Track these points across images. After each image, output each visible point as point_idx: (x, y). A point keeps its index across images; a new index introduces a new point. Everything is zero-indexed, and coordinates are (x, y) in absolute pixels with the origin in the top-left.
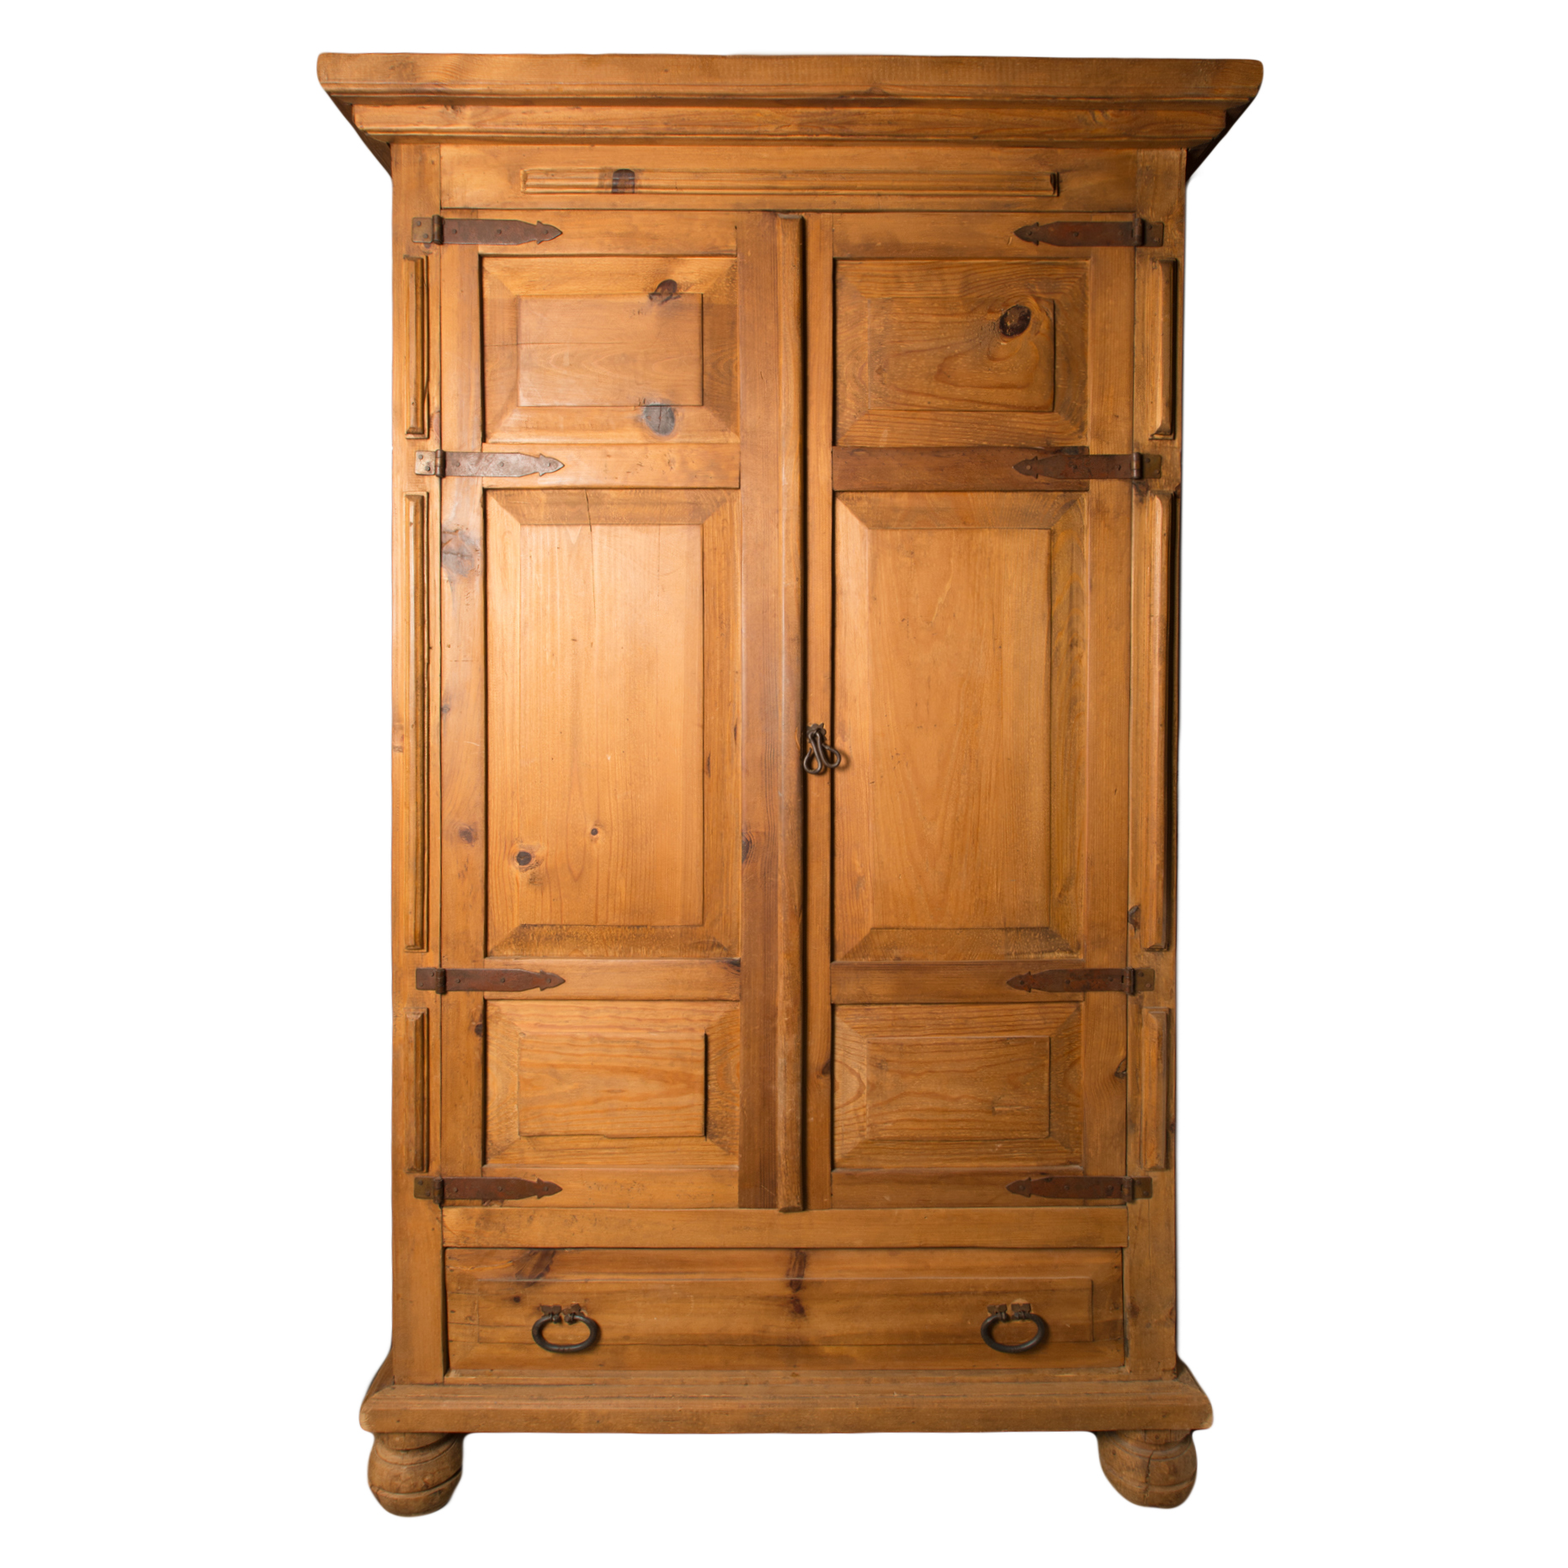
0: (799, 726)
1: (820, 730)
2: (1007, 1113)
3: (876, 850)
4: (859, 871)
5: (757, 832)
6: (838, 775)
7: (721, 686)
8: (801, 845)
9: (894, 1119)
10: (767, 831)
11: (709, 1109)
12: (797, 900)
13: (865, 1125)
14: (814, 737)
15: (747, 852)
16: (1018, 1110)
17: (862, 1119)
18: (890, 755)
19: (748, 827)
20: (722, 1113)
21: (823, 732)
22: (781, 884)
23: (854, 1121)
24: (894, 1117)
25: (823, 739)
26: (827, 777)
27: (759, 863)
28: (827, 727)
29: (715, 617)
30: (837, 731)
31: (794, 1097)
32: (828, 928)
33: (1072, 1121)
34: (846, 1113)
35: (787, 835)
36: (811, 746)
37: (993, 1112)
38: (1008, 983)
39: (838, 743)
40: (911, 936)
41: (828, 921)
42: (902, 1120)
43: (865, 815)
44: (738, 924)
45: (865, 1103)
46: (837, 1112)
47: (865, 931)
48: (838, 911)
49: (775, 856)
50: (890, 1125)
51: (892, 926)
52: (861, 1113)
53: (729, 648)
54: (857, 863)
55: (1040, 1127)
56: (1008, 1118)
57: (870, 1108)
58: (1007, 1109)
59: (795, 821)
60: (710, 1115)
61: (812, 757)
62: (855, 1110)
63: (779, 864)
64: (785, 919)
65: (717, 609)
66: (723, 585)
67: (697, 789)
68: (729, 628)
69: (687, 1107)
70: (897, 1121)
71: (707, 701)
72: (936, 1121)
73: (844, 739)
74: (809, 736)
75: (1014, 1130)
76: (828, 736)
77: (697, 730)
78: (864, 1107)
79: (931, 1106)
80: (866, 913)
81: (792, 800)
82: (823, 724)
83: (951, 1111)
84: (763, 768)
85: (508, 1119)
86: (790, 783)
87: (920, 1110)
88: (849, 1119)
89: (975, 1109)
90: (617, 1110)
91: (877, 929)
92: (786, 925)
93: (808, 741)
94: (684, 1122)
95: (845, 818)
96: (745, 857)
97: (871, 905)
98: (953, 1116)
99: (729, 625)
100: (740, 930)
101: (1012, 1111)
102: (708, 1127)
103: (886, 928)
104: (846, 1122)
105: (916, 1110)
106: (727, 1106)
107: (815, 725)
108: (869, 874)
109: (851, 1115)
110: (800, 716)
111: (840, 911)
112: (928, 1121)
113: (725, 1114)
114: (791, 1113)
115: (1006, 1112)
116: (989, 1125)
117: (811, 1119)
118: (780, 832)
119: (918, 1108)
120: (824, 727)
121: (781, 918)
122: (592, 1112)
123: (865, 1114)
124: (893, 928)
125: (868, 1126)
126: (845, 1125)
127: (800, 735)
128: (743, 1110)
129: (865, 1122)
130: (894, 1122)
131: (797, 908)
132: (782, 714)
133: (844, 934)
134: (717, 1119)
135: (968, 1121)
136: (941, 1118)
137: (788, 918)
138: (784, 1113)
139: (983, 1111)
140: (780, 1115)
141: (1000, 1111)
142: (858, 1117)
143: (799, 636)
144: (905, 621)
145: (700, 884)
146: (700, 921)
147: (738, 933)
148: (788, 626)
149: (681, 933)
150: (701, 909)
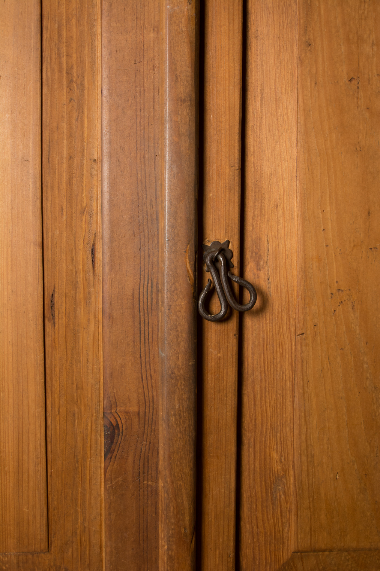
0: (193, 242)
1: (223, 250)
3: (303, 437)
4: (277, 467)
5: (127, 412)
6: (249, 322)
7: (70, 182)
8: (193, 434)
10: (142, 410)
12: (187, 519)
14: (214, 261)
15: (112, 442)
18: (329, 292)
19: (113, 404)
21: (228, 255)
22: (162, 494)
25: (228, 265)
26: (233, 325)
27: (130, 459)
28: (234, 247)
29: (60, 71)
30: (248, 254)
32: (232, 554)
35: (173, 419)
36: (209, 276)
39: (250, 274)
40: (348, 560)
41: (232, 544)
43: (289, 384)
44: (101, 547)
47: (285, 556)
48: (246, 526)
49: (154, 448)
51: (323, 547)
53: (82, 122)
54: (275, 456)
59: (185, 397)
61: (211, 292)
63: (160, 463)
64: (168, 549)
65: (64, 60)
66: (74, 21)
67: (35, 345)
68: (83, 90)
71: (47, 205)
73: (259, 268)
74: (208, 261)
76: (235, 260)
77: (34, 252)
80: (286, 530)
81: (180, 363)
82: (228, 242)
84: (136, 311)
86: (177, 337)
91: (301, 552)
92: (170, 558)
93: (205, 268)
95: (257, 388)
96: (109, 451)
97: (293, 518)
99: (82, 85)
100: (104, 554)
103: (314, 551)
107: (216, 243)
108: (292, 472)
110: (193, 226)
111: (248, 526)
118: (162, 414)
120: (230, 247)
121: (163, 546)
124: (324, 551)
127: (193, 257)
131: (188, 531)
132: (166, 223)
133: (254, 559)
137: (174, 547)
143: (193, 96)
144: (354, 82)
145: (43, 491)
146: (44, 545)
147: (102, 561)
148: (175, 78)
149: (18, 563)
150: (45, 528)
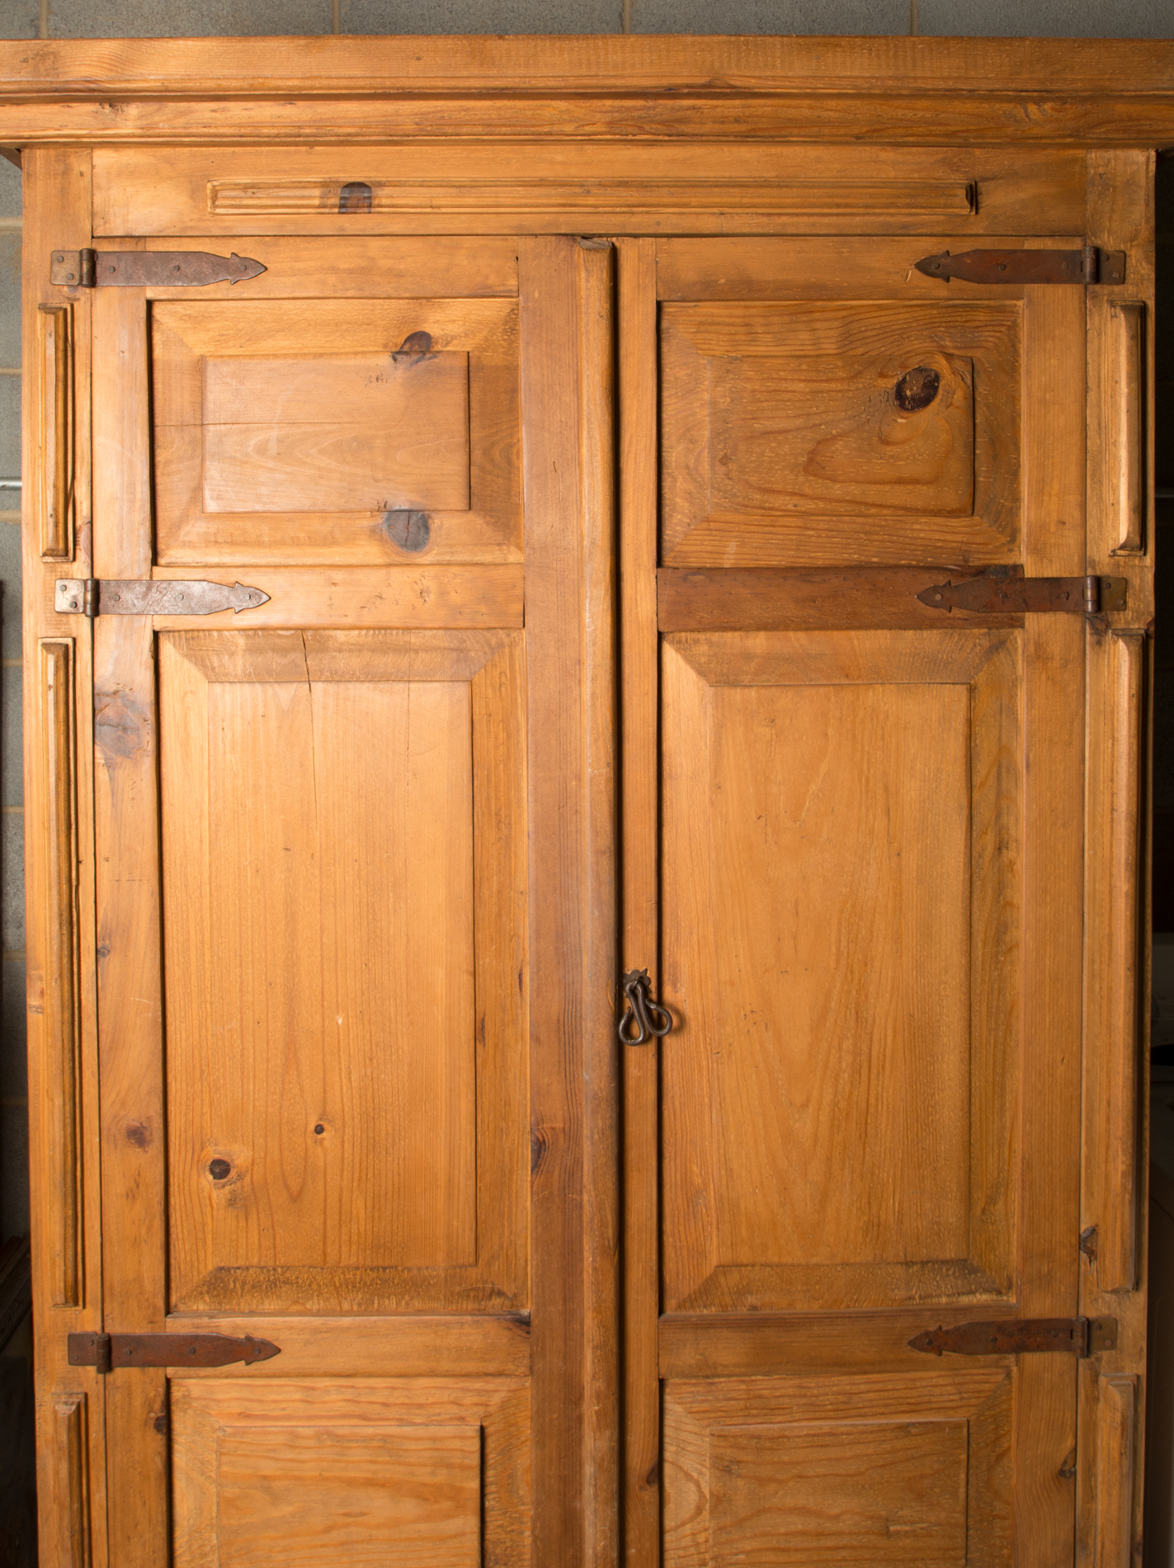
0: (613, 977)
1: (642, 980)
2: (906, 1534)
3: (722, 1151)
4: (698, 1181)
5: (553, 1129)
6: (669, 1042)
7: (499, 915)
8: (616, 1150)
9: (749, 1548)
10: (567, 1126)
11: (487, 1537)
12: (610, 1232)
13: (707, 1556)
14: (633, 991)
15: (539, 1157)
16: (922, 1529)
17: (703, 1548)
18: (742, 1013)
19: (539, 1121)
20: (505, 1542)
21: (646, 982)
22: (587, 1208)
23: (692, 1550)
24: (748, 1545)
25: (646, 991)
26: (652, 1047)
27: (556, 1173)
28: (652, 974)
29: (490, 814)
30: (666, 977)
31: (607, 1524)
32: (655, 1268)
33: (998, 1542)
34: (680, 1539)
35: (596, 1136)
36: (629, 1003)
37: (888, 1534)
38: (910, 1343)
39: (669, 994)
40: (772, 1276)
41: (654, 1257)
42: (759, 1550)
43: (707, 1100)
44: (526, 1261)
45: (707, 1524)
46: (668, 1537)
47: (708, 1270)
48: (668, 1240)
49: (578, 1162)
50: (742, 1557)
51: (745, 1262)
52: (701, 1538)
53: (510, 858)
54: (695, 1169)
55: (952, 1553)
56: (908, 1541)
57: (714, 1532)
58: (907, 1528)
59: (608, 1116)
60: (489, 1546)
61: (631, 1018)
62: (694, 1534)
63: (585, 1178)
64: (593, 1261)
65: (493, 802)
66: (501, 766)
67: (466, 1065)
68: (510, 829)
69: (455, 1536)
70: (753, 1551)
71: (479, 936)
72: (807, 1549)
73: (675, 990)
74: (627, 988)
75: (917, 1559)
76: (653, 986)
77: (466, 980)
78: (706, 1530)
79: (800, 1527)
80: (708, 1243)
81: (602, 1085)
82: (646, 970)
83: (829, 1534)
84: (562, 1033)
85: (204, 1555)
86: (600, 1062)
87: (785, 1534)
88: (684, 1548)
89: (862, 1530)
90: (357, 1542)
91: (724, 1266)
92: (595, 1269)
93: (625, 994)
94: (452, 1559)
95: (677, 1103)
96: (536, 1166)
97: (715, 1232)
98: (830, 1542)
99: (510, 824)
100: (529, 1268)
101: (914, 1531)
102: (486, 1562)
103: (737, 1266)
104: (681, 1553)
105: (780, 1534)
106: (513, 1531)
107: (636, 972)
108: (712, 1186)
109: (687, 1541)
110: (613, 963)
111: (671, 1240)
112: (796, 1550)
113: (509, 1544)
114: (604, 1548)
115: (906, 1532)
116: (882, 1553)
117: (632, 1551)
118: (586, 1132)
119: (782, 1530)
120: (648, 974)
121: (588, 1258)
122: (322, 1546)
123: (707, 1541)
124: (746, 1266)
125: (712, 1559)
126: (679, 1557)
127: (613, 990)
128: (535, 1539)
129: (707, 1552)
130: (748, 1553)
131: (611, 1243)
132: (587, 960)
133: (678, 1274)
134: (498, 1551)
135: (852, 1548)
136: (815, 1544)
137: (598, 1259)
138: (594, 1548)
139: (873, 1533)
140: (589, 1552)
141: (898, 1532)
142: (697, 1544)
143: (612, 848)
144: (763, 820)
145: (472, 1205)
146: (472, 1259)
147: (527, 1274)
148: (596, 832)
149: (446, 1277)
150: (473, 1241)
